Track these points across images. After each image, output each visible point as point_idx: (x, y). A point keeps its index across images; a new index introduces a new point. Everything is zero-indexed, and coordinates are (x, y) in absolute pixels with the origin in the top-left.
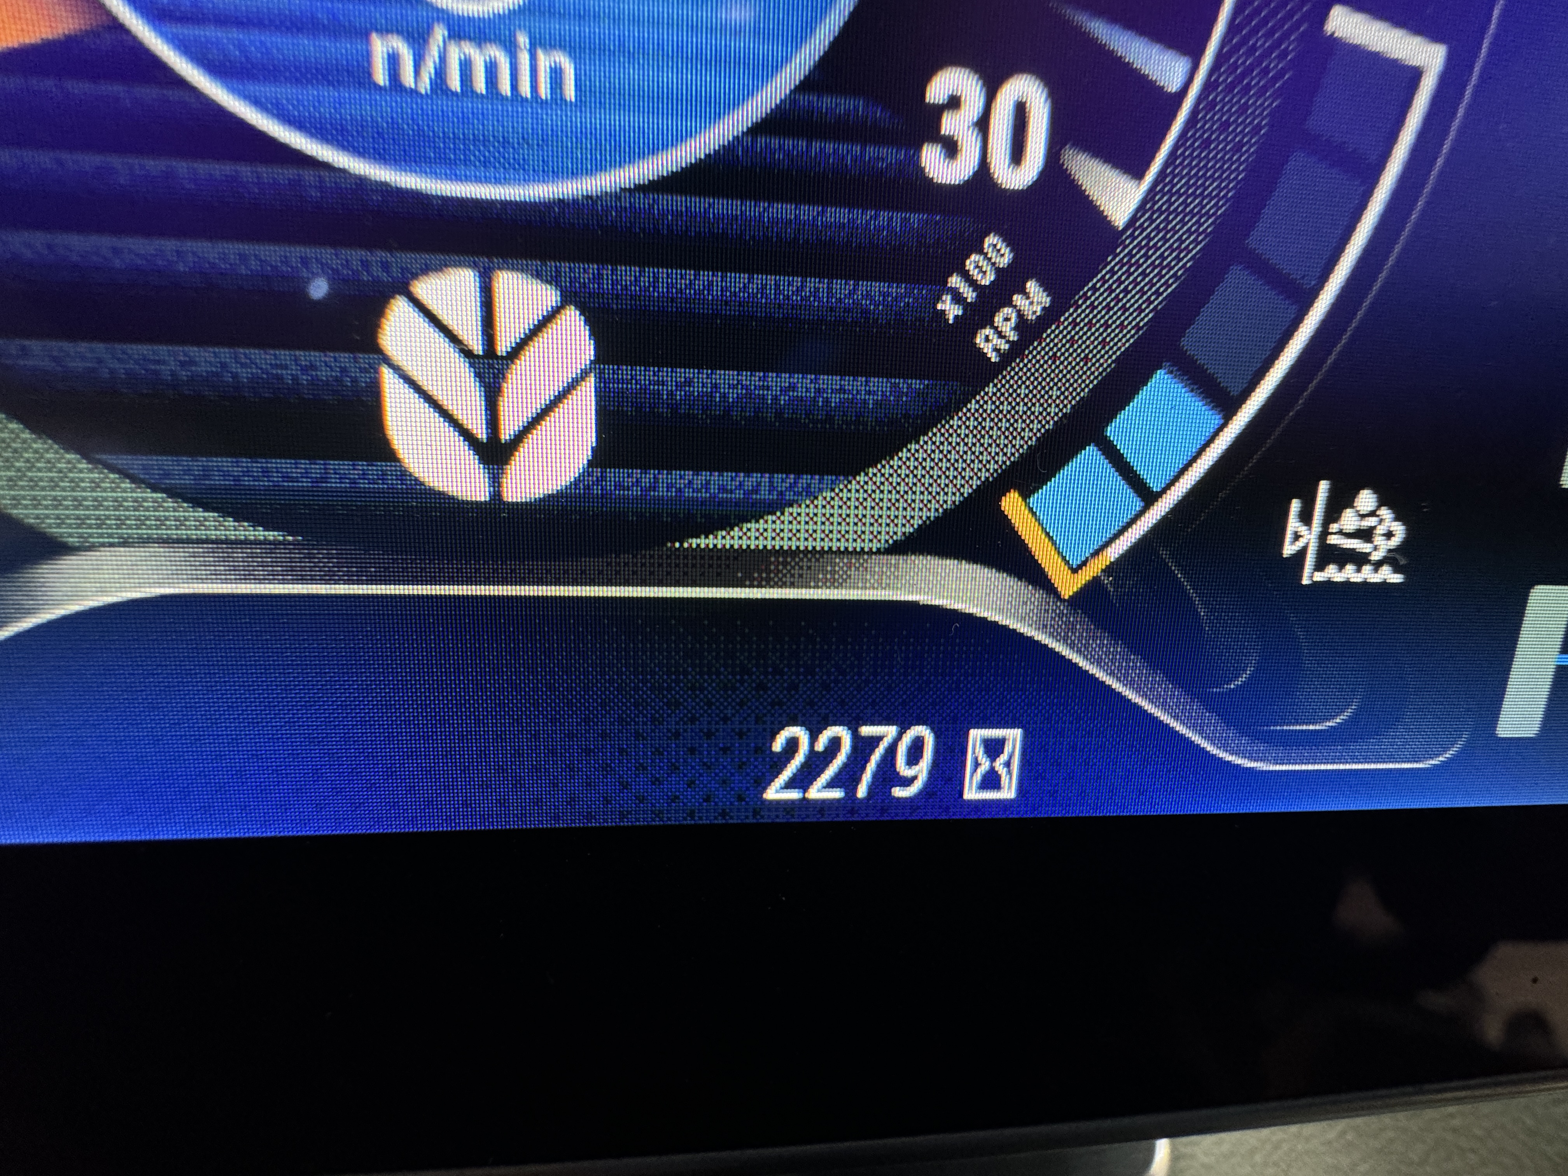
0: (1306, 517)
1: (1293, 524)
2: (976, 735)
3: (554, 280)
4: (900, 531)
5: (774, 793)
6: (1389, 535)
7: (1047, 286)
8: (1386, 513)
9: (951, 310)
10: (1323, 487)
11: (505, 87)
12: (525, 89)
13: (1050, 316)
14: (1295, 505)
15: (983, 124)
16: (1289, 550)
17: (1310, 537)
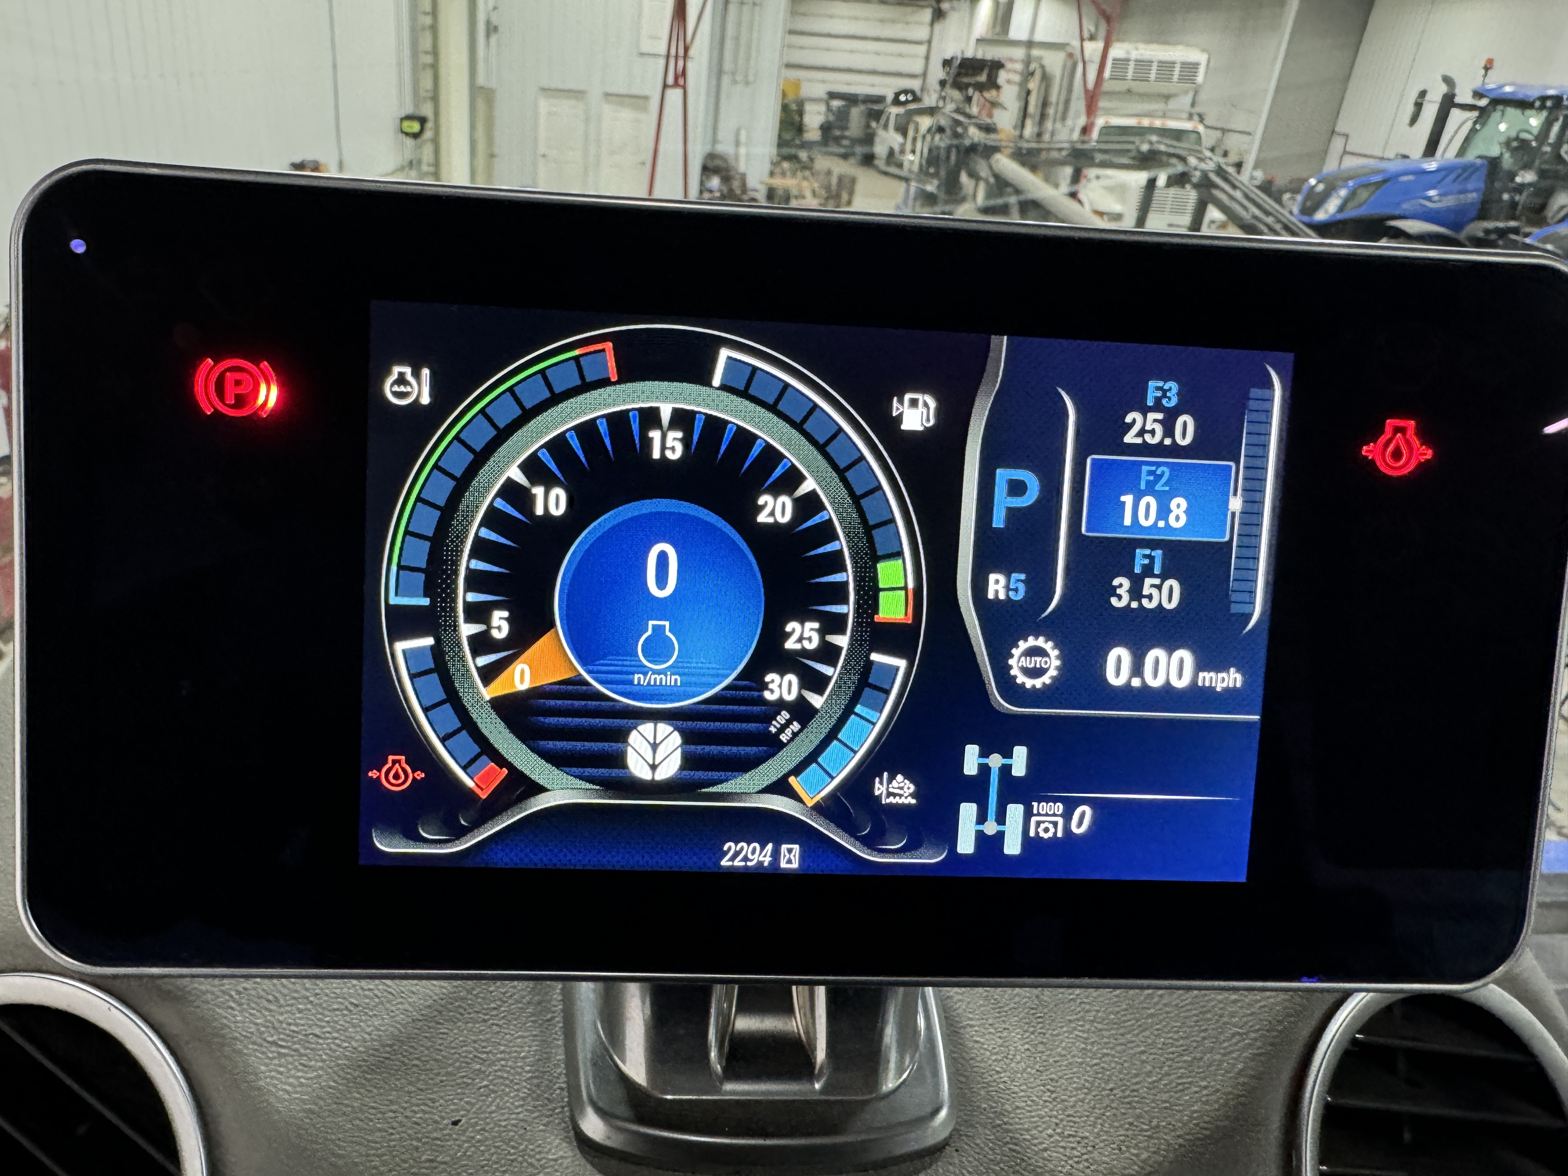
0: (881, 783)
1: (877, 785)
2: (784, 847)
3: (672, 725)
4: (760, 788)
5: (725, 862)
6: (909, 788)
7: (800, 723)
8: (906, 781)
9: (773, 730)
10: (885, 774)
11: (664, 683)
12: (668, 684)
13: (801, 731)
14: (877, 780)
15: (780, 686)
16: (877, 793)
17: (883, 789)
